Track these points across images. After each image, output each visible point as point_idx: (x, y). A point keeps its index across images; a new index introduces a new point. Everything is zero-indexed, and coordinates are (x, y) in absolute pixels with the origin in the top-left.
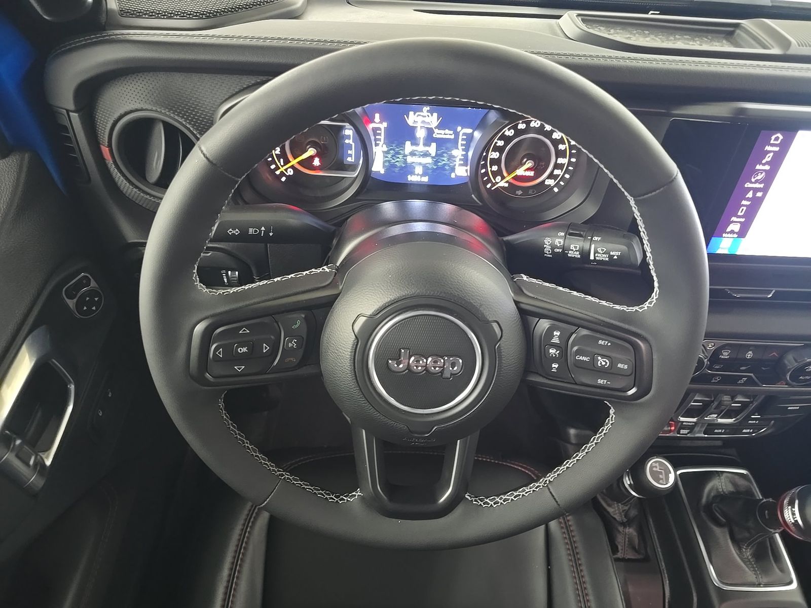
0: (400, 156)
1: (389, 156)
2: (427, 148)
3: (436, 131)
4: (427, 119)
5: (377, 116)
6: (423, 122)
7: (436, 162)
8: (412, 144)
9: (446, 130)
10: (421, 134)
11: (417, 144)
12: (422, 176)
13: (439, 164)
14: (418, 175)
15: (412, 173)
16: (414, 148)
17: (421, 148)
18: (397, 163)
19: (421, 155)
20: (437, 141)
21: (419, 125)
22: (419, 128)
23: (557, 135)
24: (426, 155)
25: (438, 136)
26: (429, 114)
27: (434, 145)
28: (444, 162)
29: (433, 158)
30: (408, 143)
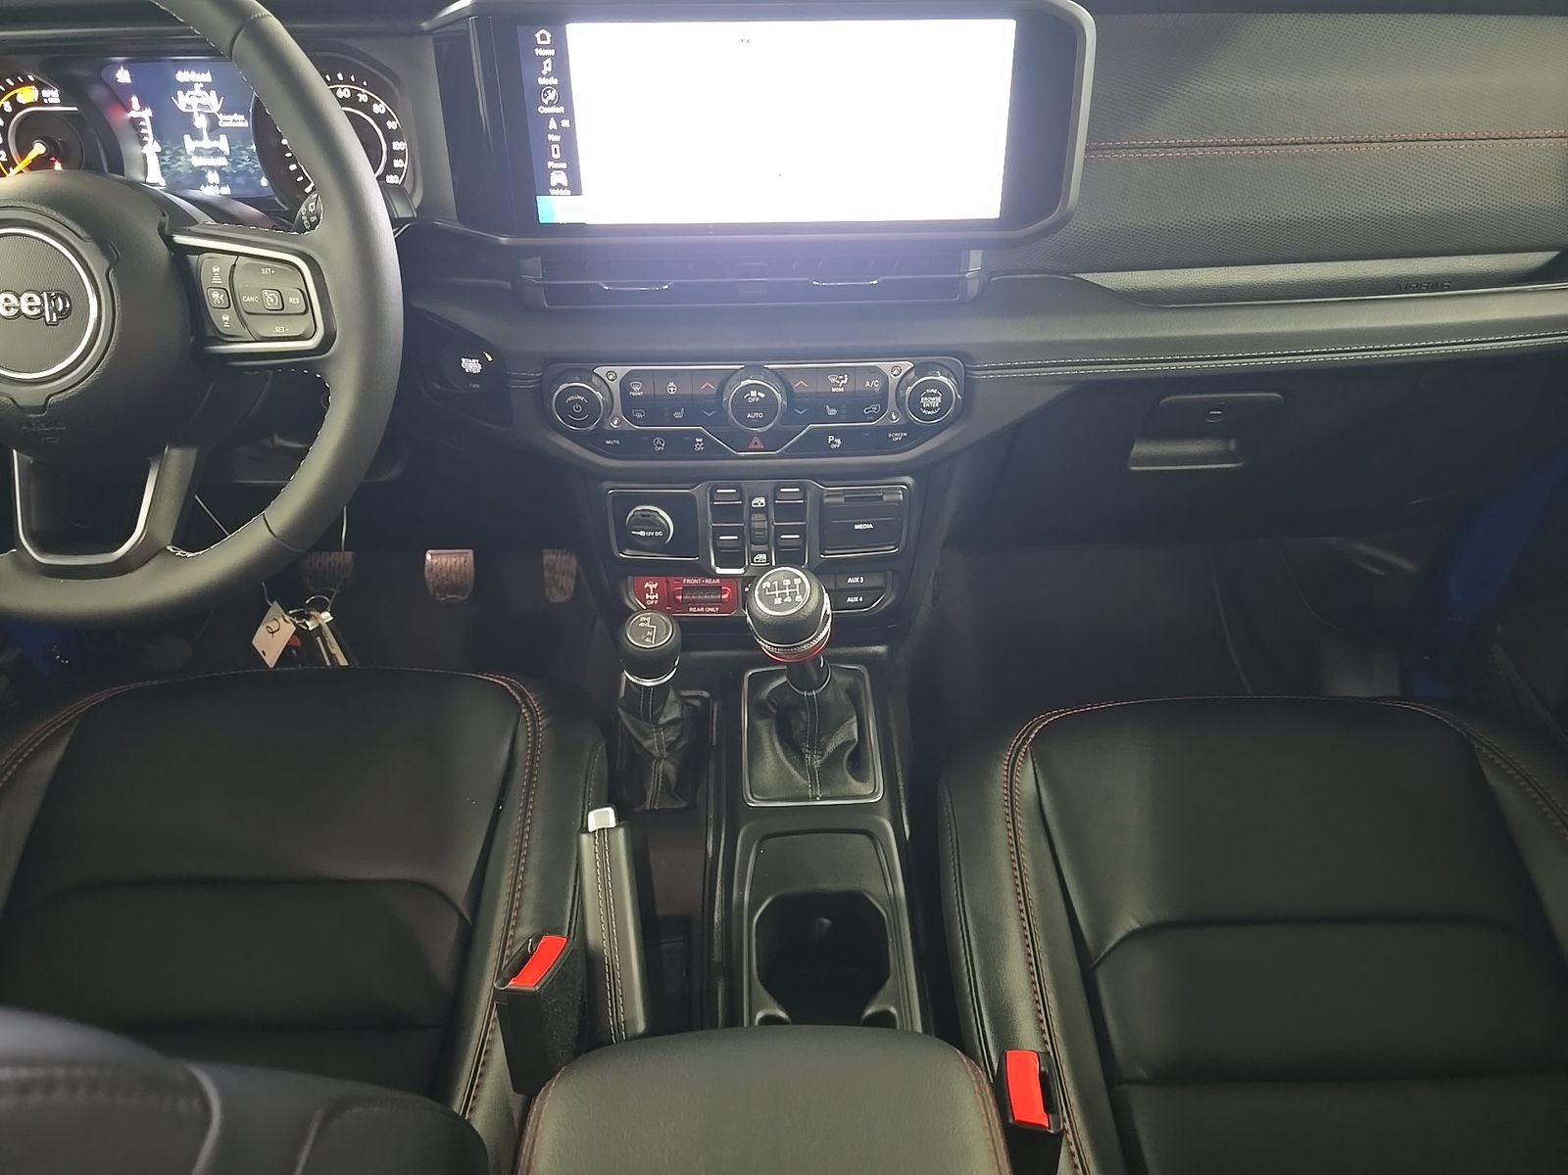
0: (182, 158)
1: (166, 158)
2: (215, 144)
3: (221, 117)
4: (204, 101)
5: (135, 100)
6: (200, 105)
7: (234, 163)
8: (193, 138)
9: (236, 115)
10: (201, 122)
11: (201, 139)
12: (220, 186)
13: (240, 166)
14: (214, 184)
15: (206, 183)
16: (198, 144)
17: (207, 143)
18: (179, 169)
19: (211, 155)
20: (228, 131)
21: (195, 110)
22: (196, 115)
23: (379, 108)
24: (216, 153)
25: (226, 125)
26: (205, 93)
27: (223, 138)
28: (245, 163)
29: (227, 157)
30: (187, 138)
